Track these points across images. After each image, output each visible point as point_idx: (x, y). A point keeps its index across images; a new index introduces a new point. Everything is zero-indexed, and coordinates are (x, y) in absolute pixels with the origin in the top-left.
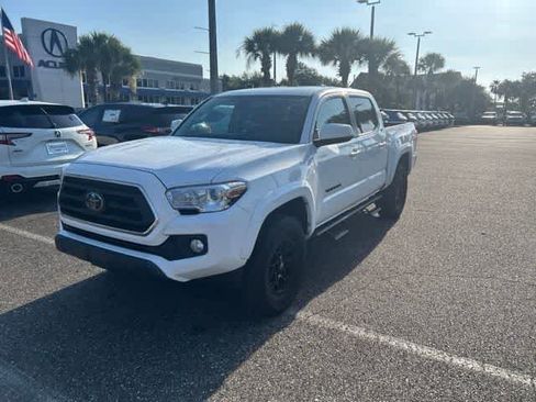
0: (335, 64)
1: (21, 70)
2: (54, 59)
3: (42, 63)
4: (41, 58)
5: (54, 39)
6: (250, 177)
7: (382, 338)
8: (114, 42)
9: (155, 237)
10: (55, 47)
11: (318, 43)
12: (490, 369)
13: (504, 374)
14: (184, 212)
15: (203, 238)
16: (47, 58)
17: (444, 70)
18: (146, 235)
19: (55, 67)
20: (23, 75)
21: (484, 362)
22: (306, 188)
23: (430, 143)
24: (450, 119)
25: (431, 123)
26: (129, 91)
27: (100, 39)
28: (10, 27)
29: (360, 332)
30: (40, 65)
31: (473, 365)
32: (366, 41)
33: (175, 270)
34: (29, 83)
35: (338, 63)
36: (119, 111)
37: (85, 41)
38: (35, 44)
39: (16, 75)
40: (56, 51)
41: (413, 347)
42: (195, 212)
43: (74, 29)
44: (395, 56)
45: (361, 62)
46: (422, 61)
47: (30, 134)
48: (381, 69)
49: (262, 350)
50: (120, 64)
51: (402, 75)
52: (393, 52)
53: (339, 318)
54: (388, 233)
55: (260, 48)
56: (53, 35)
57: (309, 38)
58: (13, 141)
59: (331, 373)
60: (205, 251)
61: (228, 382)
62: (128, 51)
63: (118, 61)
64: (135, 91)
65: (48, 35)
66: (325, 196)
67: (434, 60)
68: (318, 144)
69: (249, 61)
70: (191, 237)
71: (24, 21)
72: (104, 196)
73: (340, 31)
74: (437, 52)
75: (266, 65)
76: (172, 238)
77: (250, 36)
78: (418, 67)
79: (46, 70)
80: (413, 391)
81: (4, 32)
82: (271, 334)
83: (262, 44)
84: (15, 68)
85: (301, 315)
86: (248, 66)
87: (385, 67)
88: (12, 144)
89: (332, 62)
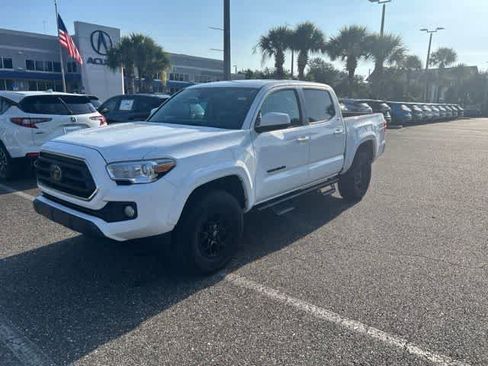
0: (343, 59)
1: (73, 65)
2: (101, 57)
3: (91, 61)
4: (91, 56)
5: (101, 40)
6: (178, 156)
7: (290, 299)
8: (149, 42)
9: (96, 202)
10: (102, 46)
11: (327, 40)
12: (373, 332)
13: (383, 337)
14: (120, 183)
15: (133, 205)
16: (95, 56)
17: (455, 64)
18: (89, 200)
19: (101, 63)
20: (75, 70)
21: (370, 325)
22: (240, 168)
23: (431, 134)
24: (459, 111)
25: (438, 114)
26: (160, 84)
27: (137, 39)
28: (64, 29)
29: (273, 294)
30: (88, 62)
31: (359, 327)
32: (373, 38)
33: (111, 230)
34: (79, 77)
35: (346, 58)
36: (132, 102)
37: (126, 41)
38: (85, 44)
39: (70, 71)
40: (102, 50)
41: (314, 309)
42: (128, 183)
43: (117, 31)
44: (401, 51)
45: (367, 58)
46: (433, 55)
47: (51, 119)
48: (386, 65)
49: (184, 302)
50: (154, 60)
51: (413, 69)
52: (399, 47)
53: (261, 281)
54: (343, 214)
55: (274, 45)
56: (101, 35)
57: (319, 36)
58: (36, 125)
59: (231, 323)
60: (135, 216)
61: (144, 325)
62: (160, 49)
63: (151, 58)
64: (165, 84)
65: (96, 37)
66: (266, 176)
67: (446, 55)
68: (259, 130)
69: (264, 57)
70: (125, 204)
71: (77, 24)
72: (62, 168)
73: (348, 28)
74: (449, 48)
75: (280, 61)
76: (110, 204)
77: (266, 34)
78: (429, 61)
79: (95, 66)
80: (294, 343)
81: (60, 33)
82: (196, 290)
83: (276, 42)
84: (69, 64)
85: (229, 277)
86: (263, 61)
87: (391, 61)
88: (35, 127)
89: (340, 58)
